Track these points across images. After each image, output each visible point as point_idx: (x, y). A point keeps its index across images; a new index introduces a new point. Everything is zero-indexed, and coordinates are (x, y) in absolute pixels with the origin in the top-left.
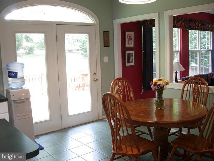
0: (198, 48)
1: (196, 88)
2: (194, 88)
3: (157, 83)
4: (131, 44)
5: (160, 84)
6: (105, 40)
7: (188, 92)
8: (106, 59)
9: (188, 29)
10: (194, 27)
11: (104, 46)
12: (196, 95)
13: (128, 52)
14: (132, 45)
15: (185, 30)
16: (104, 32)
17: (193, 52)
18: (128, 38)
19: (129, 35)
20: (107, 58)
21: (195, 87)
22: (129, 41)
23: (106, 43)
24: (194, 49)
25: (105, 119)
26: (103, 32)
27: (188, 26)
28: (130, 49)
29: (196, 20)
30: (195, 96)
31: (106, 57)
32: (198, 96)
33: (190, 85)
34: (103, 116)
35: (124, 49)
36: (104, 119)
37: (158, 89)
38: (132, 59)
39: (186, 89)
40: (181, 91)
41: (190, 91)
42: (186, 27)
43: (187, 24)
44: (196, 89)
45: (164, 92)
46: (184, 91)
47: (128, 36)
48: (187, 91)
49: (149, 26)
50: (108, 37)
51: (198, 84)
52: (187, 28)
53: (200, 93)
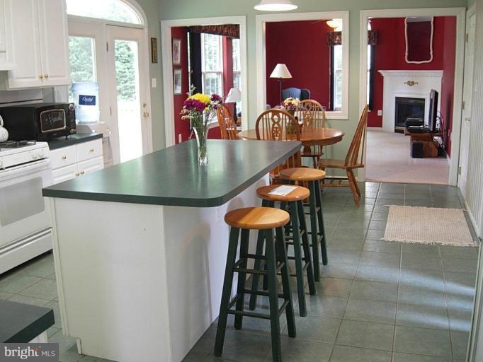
1: (308, 113)
4: (178, 59)
6: (153, 53)
8: (154, 83)
11: (152, 63)
13: (175, 72)
14: (179, 62)
16: (151, 39)
17: (237, 73)
18: (175, 50)
19: (176, 44)
22: (176, 55)
23: (154, 57)
31: (155, 79)
32: (311, 122)
38: (180, 83)
47: (175, 47)
50: (156, 47)
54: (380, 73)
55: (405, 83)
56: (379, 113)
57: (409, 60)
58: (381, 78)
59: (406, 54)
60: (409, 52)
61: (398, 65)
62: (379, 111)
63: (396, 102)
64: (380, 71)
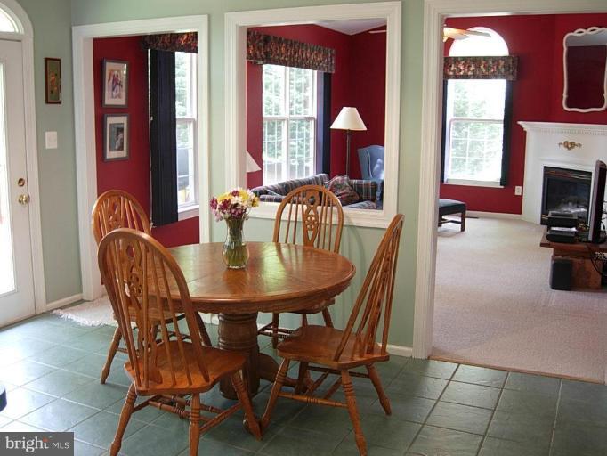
0: (284, 113)
1: (312, 212)
2: (305, 215)
3: (230, 200)
4: (119, 96)
5: (237, 204)
6: (49, 84)
7: (292, 225)
8: (51, 140)
9: (261, 63)
10: (277, 57)
11: (47, 102)
12: (311, 229)
13: (111, 120)
14: (122, 101)
15: (255, 63)
16: (46, 59)
17: (272, 121)
18: (111, 81)
19: (113, 71)
20: (56, 137)
21: (308, 211)
22: (113, 89)
23: (52, 92)
24: (273, 116)
25: (54, 312)
26: (43, 61)
27: (262, 53)
28: (117, 111)
29: (281, 39)
30: (310, 233)
31: (52, 133)
32: (317, 232)
33: (294, 205)
34: (48, 302)
35: (102, 112)
36: (52, 310)
37: (229, 218)
38: (123, 139)
39: (285, 216)
40: (274, 222)
41: (296, 221)
42: (259, 57)
43: (259, 49)
44: (312, 216)
45: (245, 224)
46: (282, 223)
47: (110, 74)
48: (289, 221)
49: (167, 49)
50: (59, 75)
51: (316, 204)
52: (259, 59)
53: (323, 227)
54: (521, 126)
55: (560, 144)
56: (518, 190)
57: (569, 106)
58: (522, 134)
59: (565, 96)
60: (568, 93)
61: (549, 113)
62: (517, 187)
63: (545, 175)
64: (520, 123)
